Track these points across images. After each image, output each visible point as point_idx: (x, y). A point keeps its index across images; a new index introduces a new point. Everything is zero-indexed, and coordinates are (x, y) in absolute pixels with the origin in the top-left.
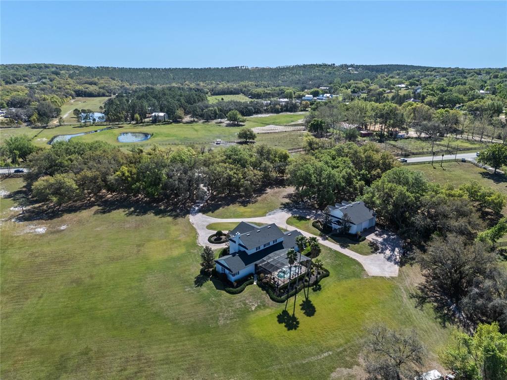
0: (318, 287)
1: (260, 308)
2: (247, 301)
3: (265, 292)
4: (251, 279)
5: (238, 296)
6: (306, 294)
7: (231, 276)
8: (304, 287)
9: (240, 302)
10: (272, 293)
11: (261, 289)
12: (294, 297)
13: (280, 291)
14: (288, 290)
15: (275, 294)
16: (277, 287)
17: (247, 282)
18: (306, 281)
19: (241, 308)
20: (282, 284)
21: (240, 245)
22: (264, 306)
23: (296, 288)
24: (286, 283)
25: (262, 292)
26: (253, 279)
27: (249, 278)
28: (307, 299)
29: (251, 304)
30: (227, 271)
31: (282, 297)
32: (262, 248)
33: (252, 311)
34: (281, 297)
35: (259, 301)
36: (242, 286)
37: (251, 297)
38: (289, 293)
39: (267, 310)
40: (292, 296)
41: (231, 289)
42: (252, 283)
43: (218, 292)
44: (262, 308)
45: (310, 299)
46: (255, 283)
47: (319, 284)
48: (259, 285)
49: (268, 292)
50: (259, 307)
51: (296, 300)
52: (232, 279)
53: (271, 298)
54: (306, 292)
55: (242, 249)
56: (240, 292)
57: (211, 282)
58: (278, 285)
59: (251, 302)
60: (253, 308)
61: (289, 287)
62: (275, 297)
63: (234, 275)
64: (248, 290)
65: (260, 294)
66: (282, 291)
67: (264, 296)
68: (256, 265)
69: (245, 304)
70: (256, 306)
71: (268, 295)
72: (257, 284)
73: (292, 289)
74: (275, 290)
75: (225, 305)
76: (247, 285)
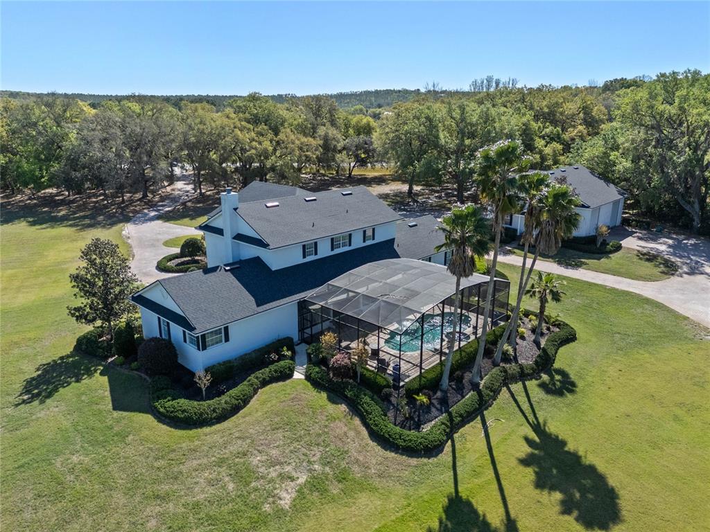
0: (558, 377)
1: (323, 492)
2: (255, 460)
3: (343, 407)
4: (282, 357)
5: (209, 434)
6: (526, 406)
7: (191, 349)
8: (507, 380)
9: (221, 462)
10: (375, 409)
11: (324, 395)
12: (477, 423)
13: (411, 401)
14: (445, 392)
15: (391, 414)
16: (397, 388)
17: (265, 372)
18: (506, 358)
19: (220, 501)
20: (415, 373)
21: (239, 237)
22: (342, 478)
23: (475, 386)
24: (426, 366)
25: (331, 408)
26: (292, 358)
27: (273, 356)
28: (537, 428)
29: (273, 474)
30: (177, 330)
31: (426, 428)
32: (325, 251)
33: (280, 513)
34: (418, 427)
35: (317, 453)
36: (240, 387)
37: (280, 434)
38: (453, 409)
39: (363, 498)
40: (467, 418)
41: (183, 403)
42: (286, 375)
43: (118, 421)
44: (335, 489)
45: (553, 428)
46: (298, 375)
47: (556, 365)
48: (315, 382)
49: (356, 408)
50: (317, 485)
51: (494, 440)
52: (198, 360)
53: (377, 436)
54: (522, 399)
55: (250, 251)
56: (223, 417)
57: (105, 380)
58: (397, 377)
59: (273, 464)
60: (286, 498)
61: (445, 381)
62: (391, 427)
63: (202, 343)
64: (264, 403)
65: (322, 419)
66: (422, 398)
67: (340, 427)
68: (303, 306)
69: (243, 476)
70: (303, 479)
71: (357, 421)
72: (308, 378)
73: (460, 391)
74: (387, 399)
75: (129, 492)
76: (264, 383)
